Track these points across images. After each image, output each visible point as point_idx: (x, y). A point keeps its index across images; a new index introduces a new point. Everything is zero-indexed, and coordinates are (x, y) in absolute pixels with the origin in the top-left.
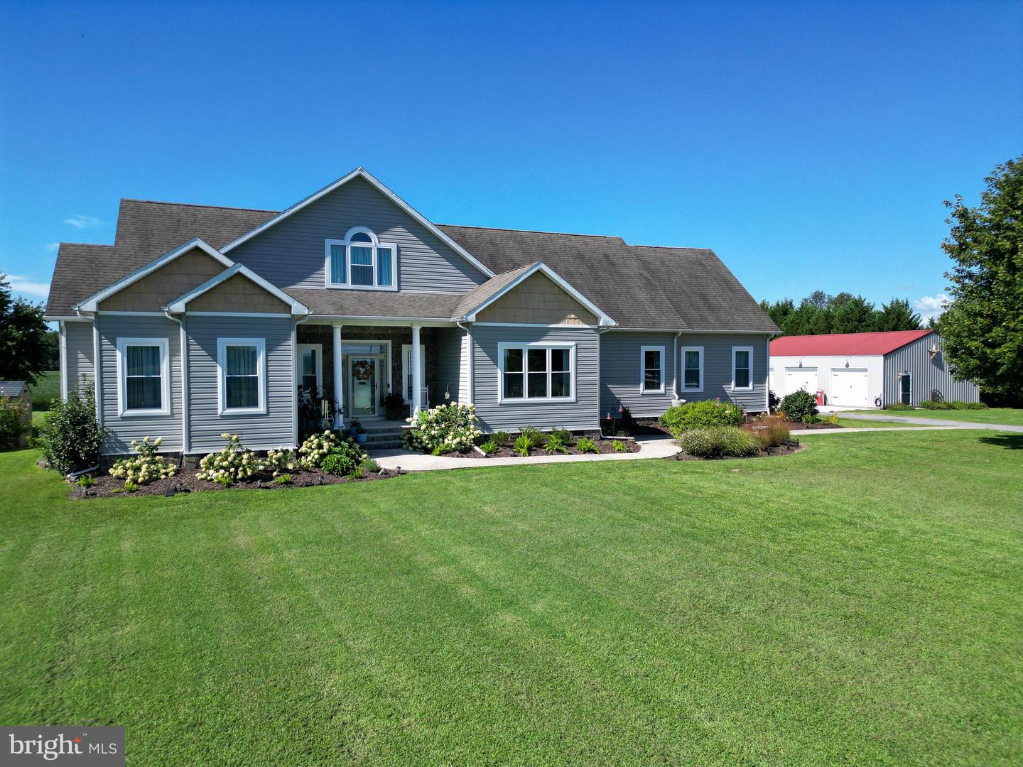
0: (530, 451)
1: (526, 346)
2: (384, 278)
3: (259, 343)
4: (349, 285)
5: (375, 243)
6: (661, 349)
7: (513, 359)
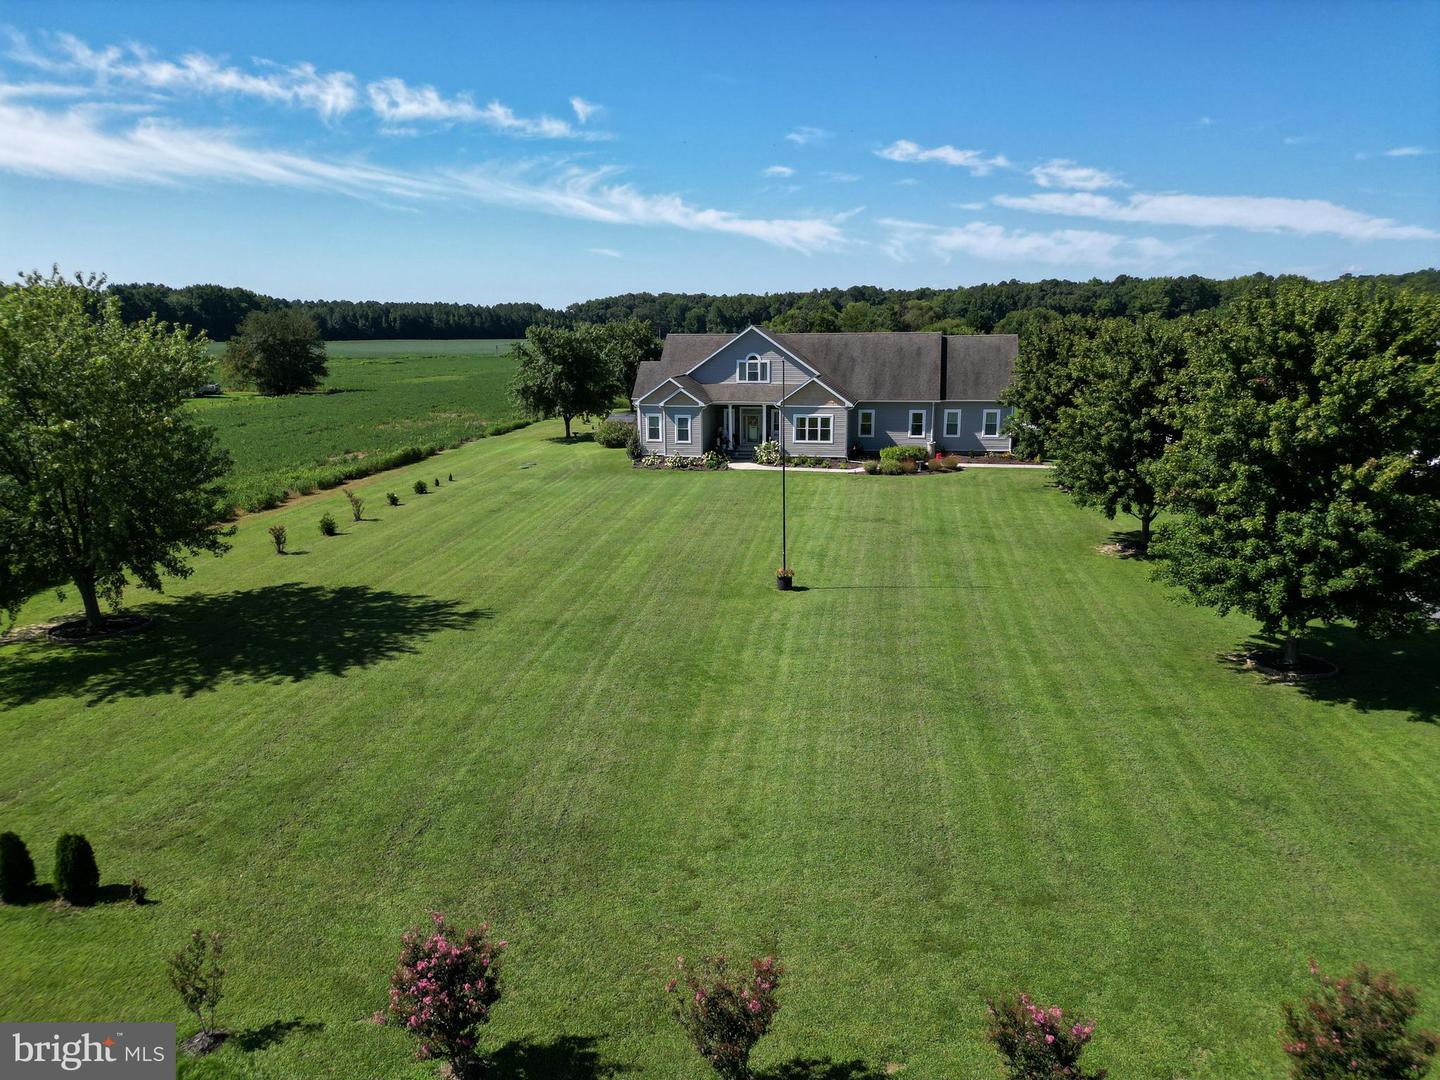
0: (796, 465)
1: (808, 416)
2: (763, 377)
3: (689, 417)
4: (747, 381)
5: (759, 361)
6: (924, 412)
7: (802, 422)
